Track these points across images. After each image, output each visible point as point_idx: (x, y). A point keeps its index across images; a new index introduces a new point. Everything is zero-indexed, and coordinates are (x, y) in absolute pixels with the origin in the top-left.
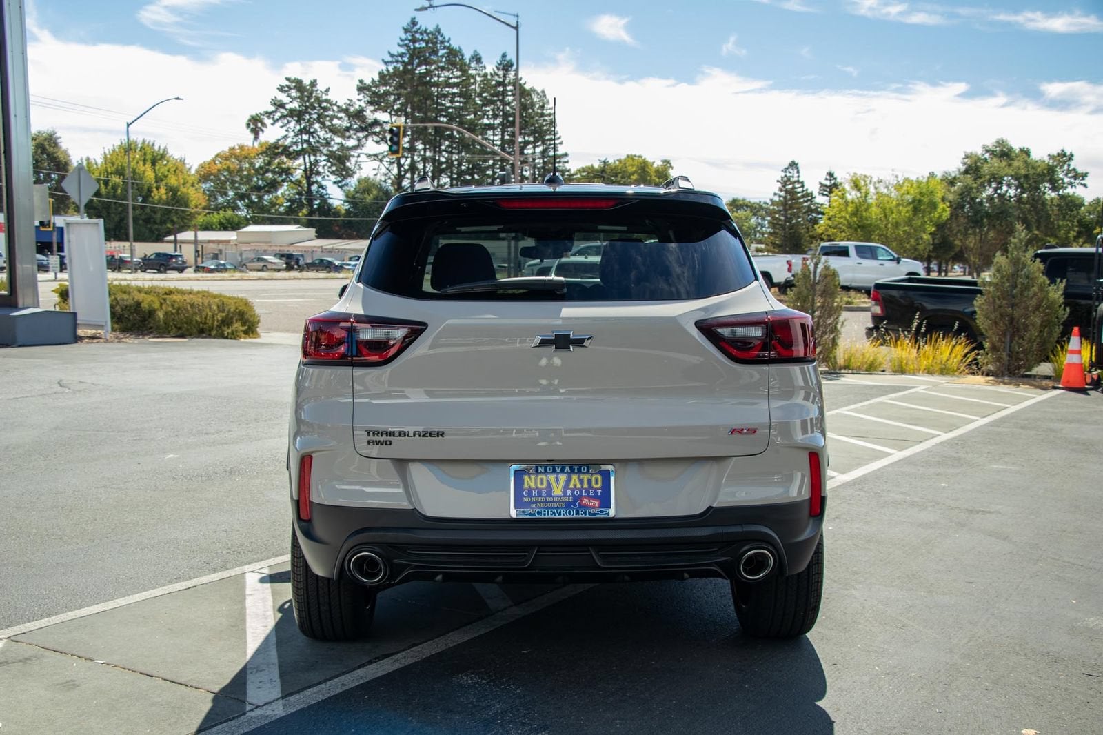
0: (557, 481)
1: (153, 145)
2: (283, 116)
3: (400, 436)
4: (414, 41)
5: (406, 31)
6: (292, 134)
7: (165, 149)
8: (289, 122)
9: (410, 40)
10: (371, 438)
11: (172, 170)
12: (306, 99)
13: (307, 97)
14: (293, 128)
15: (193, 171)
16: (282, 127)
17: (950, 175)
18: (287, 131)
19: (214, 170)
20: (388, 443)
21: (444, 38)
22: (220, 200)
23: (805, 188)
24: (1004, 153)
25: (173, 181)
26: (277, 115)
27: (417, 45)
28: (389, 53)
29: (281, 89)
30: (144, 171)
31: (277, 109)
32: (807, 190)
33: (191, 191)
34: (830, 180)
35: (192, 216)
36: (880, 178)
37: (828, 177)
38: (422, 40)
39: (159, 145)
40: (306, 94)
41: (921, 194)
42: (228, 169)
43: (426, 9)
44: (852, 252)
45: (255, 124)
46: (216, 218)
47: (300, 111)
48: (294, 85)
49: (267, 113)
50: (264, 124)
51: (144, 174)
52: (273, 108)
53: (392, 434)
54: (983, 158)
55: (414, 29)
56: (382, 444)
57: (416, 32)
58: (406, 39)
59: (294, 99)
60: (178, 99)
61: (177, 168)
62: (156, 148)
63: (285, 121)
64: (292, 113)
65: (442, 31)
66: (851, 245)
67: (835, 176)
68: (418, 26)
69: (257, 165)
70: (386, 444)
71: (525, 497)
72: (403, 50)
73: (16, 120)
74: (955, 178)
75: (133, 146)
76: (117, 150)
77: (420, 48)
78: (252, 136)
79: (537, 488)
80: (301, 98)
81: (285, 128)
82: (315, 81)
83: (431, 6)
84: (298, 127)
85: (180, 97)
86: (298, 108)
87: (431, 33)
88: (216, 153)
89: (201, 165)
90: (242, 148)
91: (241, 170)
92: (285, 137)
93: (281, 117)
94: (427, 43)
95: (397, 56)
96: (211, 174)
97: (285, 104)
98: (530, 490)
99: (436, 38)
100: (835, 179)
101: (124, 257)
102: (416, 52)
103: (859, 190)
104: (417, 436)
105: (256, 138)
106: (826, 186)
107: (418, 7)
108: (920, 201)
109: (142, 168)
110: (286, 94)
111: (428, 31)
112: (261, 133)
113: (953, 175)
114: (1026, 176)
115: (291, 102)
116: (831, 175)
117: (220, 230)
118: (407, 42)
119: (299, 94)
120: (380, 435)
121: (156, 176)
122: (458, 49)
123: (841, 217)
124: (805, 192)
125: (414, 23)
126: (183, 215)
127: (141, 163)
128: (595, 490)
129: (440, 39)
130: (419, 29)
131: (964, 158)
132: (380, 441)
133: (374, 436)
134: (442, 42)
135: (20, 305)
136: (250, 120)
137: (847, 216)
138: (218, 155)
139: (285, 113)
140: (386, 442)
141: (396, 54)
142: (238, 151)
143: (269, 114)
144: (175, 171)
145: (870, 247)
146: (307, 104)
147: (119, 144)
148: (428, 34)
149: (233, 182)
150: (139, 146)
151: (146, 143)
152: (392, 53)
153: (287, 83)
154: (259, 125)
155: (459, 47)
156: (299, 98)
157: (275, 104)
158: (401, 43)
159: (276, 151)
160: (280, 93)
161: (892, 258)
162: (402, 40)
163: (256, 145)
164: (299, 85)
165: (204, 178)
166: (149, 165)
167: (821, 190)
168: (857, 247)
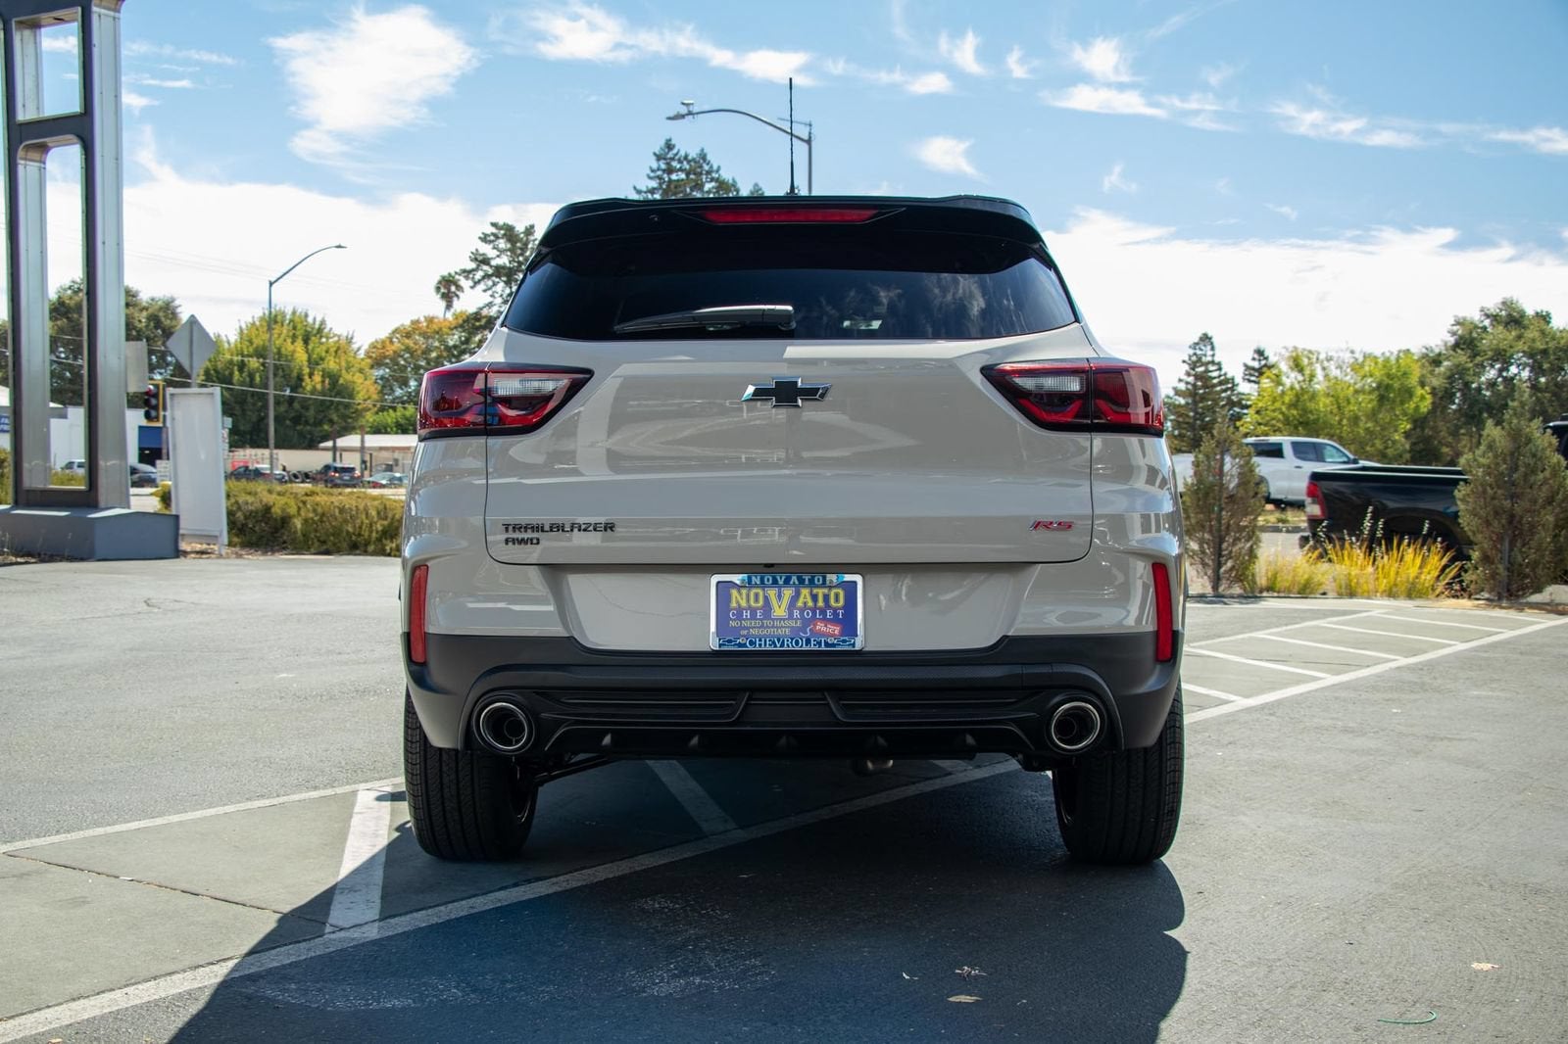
0: (780, 597)
1: (306, 316)
2: (487, 276)
3: (551, 530)
4: (670, 171)
5: (659, 158)
6: (499, 300)
7: (323, 322)
8: (495, 284)
9: (664, 171)
11: (332, 350)
12: (519, 252)
13: (521, 249)
14: (500, 292)
15: (362, 354)
16: (485, 291)
17: (1432, 351)
18: (492, 296)
19: (390, 350)
20: (535, 541)
21: (711, 167)
22: (399, 392)
23: (1223, 372)
24: (1512, 319)
25: (331, 364)
26: (479, 275)
27: (674, 177)
28: (635, 188)
29: (484, 239)
30: (294, 351)
31: (478, 266)
32: (1225, 374)
33: (358, 378)
34: (1260, 360)
35: (359, 413)
36: (1330, 354)
37: (1256, 356)
38: (681, 170)
39: (314, 316)
40: (519, 245)
41: (1389, 376)
42: (408, 349)
43: (683, 116)
44: (1288, 450)
45: (448, 288)
46: (390, 417)
47: (510, 268)
48: (502, 232)
49: (464, 271)
50: (459, 288)
51: (292, 356)
52: (473, 265)
54: (1481, 325)
55: (670, 155)
57: (673, 159)
58: (658, 169)
59: (502, 251)
60: (339, 247)
61: (338, 349)
62: (310, 320)
63: (490, 283)
64: (499, 271)
65: (709, 158)
66: (1286, 441)
67: (1266, 354)
68: (675, 151)
69: (451, 343)
72: (654, 184)
73: (104, 248)
74: (1440, 354)
75: (279, 318)
76: (258, 323)
77: (678, 180)
78: (443, 304)
79: (750, 607)
80: (512, 250)
81: (490, 292)
82: (532, 227)
83: (690, 113)
84: (508, 291)
85: (343, 245)
86: (508, 265)
87: (694, 160)
88: (393, 328)
89: (372, 344)
90: (430, 320)
91: (427, 351)
92: (490, 305)
93: (483, 278)
94: (688, 174)
95: (645, 192)
96: (385, 357)
97: (489, 259)
98: (740, 610)
99: (701, 167)
100: (1266, 358)
101: (263, 469)
102: (672, 186)
103: (1301, 370)
105: (449, 306)
106: (1253, 369)
107: (672, 115)
108: (1388, 387)
109: (290, 347)
110: (491, 246)
111: (690, 158)
112: (455, 299)
113: (1437, 351)
114: (1545, 352)
115: (498, 256)
116: (1260, 352)
117: (396, 433)
118: (659, 173)
119: (509, 246)
120: (522, 530)
121: (309, 360)
122: (731, 181)
123: (1274, 411)
124: (1222, 378)
125: (669, 146)
126: (347, 412)
127: (289, 340)
128: (835, 610)
129: (706, 168)
130: (677, 154)
131: (1453, 325)
132: (523, 540)
134: (708, 173)
135: (102, 504)
136: (440, 282)
137: (1284, 409)
138: (395, 332)
139: (490, 271)
140: (532, 540)
141: (644, 189)
142: (425, 324)
143: (467, 273)
144: (336, 352)
145: (1314, 444)
146: (521, 259)
147: (261, 314)
148: (689, 162)
149: (417, 368)
150: (288, 317)
151: (298, 314)
152: (638, 187)
153: (494, 230)
154: (453, 288)
155: (733, 180)
156: (509, 250)
157: (476, 259)
158: (652, 175)
159: (477, 324)
160: (484, 244)
161: (1345, 459)
162: (653, 171)
163: (449, 316)
164: (509, 232)
165: (378, 363)
166: (299, 343)
167: (1246, 375)
168: (1295, 445)
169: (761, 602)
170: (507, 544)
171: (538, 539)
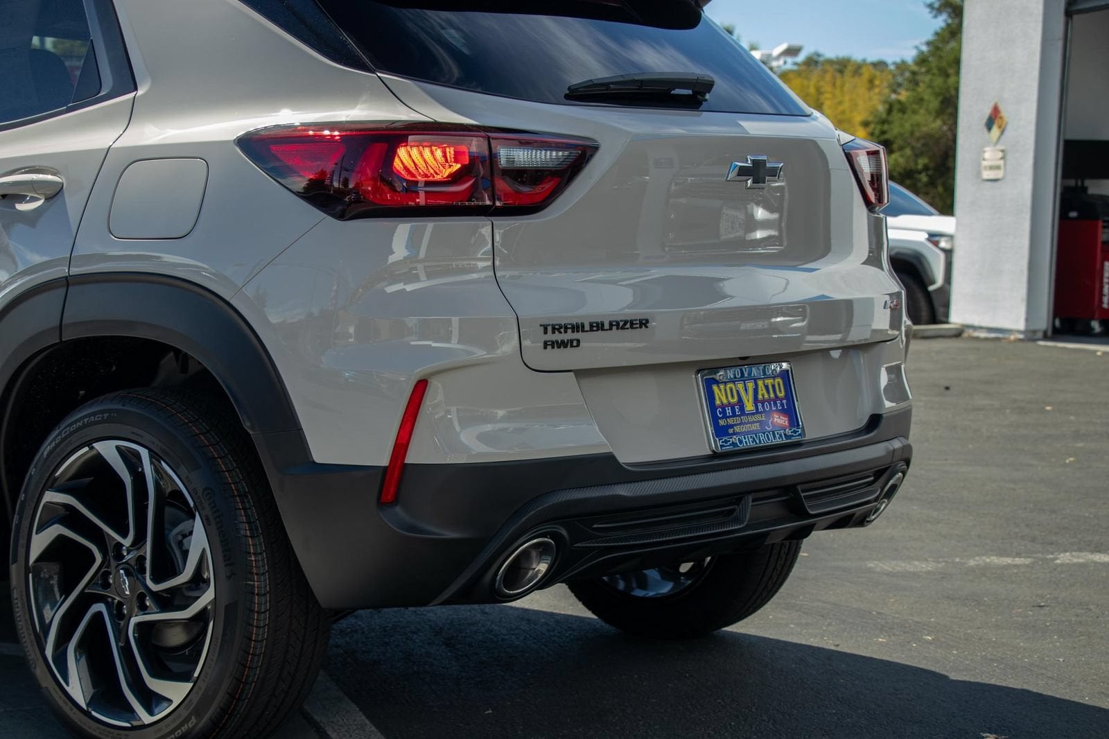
3: (591, 330)
10: (551, 337)
20: (575, 344)
53: (578, 328)
56: (566, 347)
70: (572, 346)
71: (720, 418)
98: (723, 407)
104: (614, 328)
120: (562, 330)
128: (781, 400)
132: (563, 342)
133: (553, 333)
140: (572, 341)
169: (736, 399)
170: (545, 348)
171: (578, 341)
